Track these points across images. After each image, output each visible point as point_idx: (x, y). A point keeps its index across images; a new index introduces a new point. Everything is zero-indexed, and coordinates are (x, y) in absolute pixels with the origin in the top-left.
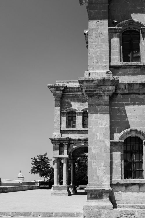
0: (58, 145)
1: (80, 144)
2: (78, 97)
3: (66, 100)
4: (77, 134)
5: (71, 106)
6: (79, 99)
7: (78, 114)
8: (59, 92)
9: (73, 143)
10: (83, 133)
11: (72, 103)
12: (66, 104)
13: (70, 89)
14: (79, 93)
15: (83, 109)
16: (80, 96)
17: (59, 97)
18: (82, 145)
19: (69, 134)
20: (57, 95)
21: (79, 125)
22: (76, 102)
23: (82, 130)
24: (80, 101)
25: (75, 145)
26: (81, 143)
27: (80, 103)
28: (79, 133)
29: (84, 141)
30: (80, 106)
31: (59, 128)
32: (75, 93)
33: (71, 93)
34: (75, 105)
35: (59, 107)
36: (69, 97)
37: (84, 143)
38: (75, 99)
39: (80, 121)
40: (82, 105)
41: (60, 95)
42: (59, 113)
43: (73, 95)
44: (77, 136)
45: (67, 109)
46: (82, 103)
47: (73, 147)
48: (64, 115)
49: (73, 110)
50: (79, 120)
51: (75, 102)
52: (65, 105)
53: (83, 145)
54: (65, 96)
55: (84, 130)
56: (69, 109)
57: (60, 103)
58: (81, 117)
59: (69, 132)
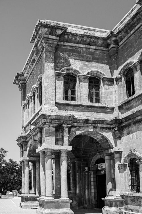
0: (54, 127)
1: (86, 129)
2: (80, 52)
3: (61, 54)
4: (81, 111)
5: (69, 64)
6: (81, 56)
7: (83, 79)
8: (53, 37)
9: (76, 127)
10: (89, 112)
11: (71, 61)
12: (62, 61)
13: (70, 37)
14: (82, 46)
15: (89, 71)
16: (83, 51)
17: (53, 47)
18: (90, 130)
19: (69, 111)
20: (50, 42)
21: (84, 97)
22: (77, 60)
23: (87, 106)
24: (83, 59)
25: (78, 130)
26: (88, 126)
27: (83, 62)
28: (83, 111)
29: (94, 125)
30: (84, 66)
31: (54, 98)
32: (76, 45)
33: (70, 44)
34: (75, 64)
35: (53, 63)
36: (66, 51)
37: (93, 127)
38: (75, 55)
39: (86, 91)
40: (87, 66)
41: (55, 43)
42: (53, 72)
43: (71, 46)
44: (80, 115)
45: (64, 68)
46: (86, 63)
47: (75, 133)
48: (59, 78)
49: (73, 72)
50: (84, 89)
51: (75, 59)
52: (60, 62)
53: (92, 130)
54: (59, 47)
55: (91, 107)
56: (67, 70)
57: (53, 57)
58: (87, 84)
59: (67, 107)
